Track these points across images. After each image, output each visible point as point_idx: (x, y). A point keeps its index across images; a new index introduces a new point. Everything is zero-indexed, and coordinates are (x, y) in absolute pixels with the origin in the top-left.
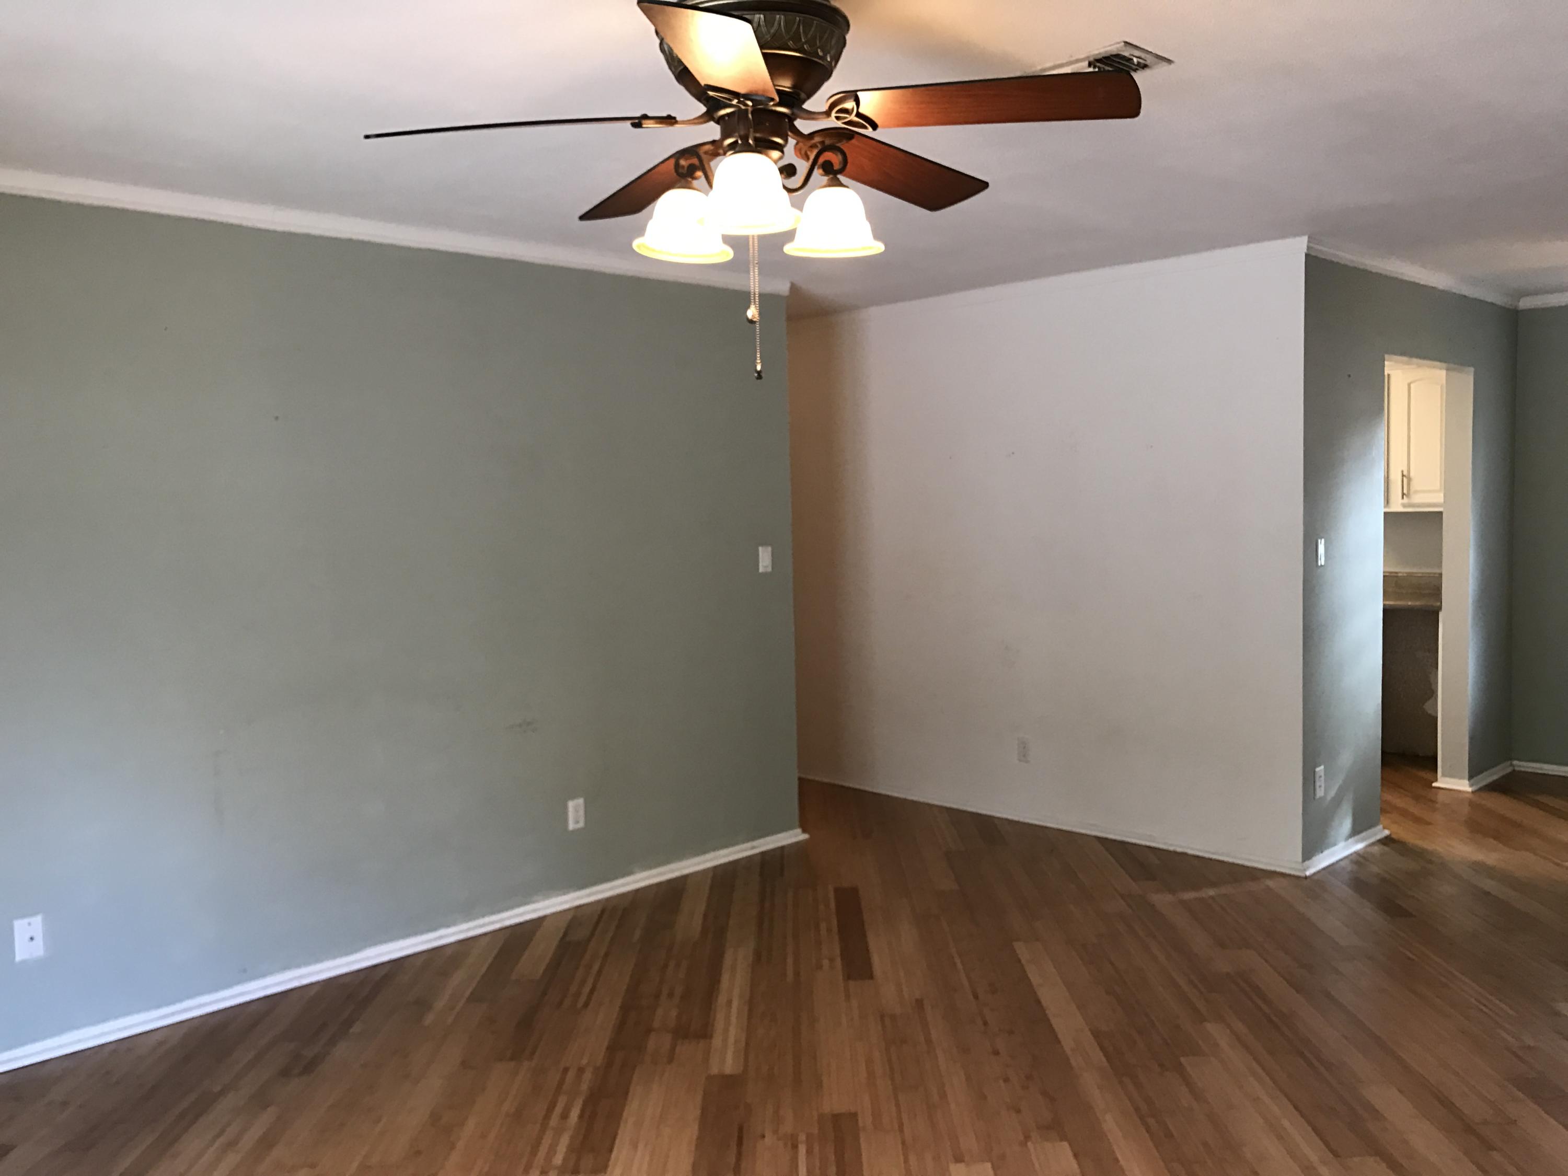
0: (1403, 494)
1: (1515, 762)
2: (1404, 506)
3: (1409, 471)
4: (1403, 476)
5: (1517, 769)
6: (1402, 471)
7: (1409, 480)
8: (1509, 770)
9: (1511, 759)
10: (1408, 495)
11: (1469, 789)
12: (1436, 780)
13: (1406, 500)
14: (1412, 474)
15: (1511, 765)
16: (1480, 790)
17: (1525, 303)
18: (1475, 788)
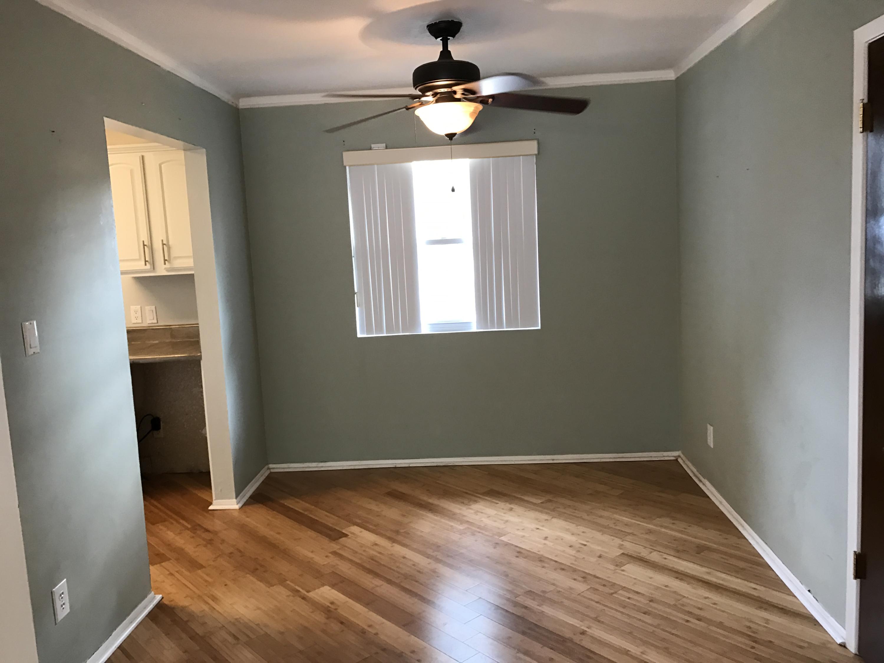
0: (165, 260)
1: (271, 466)
2: (168, 270)
3: (168, 241)
4: (163, 244)
5: (272, 471)
6: (162, 241)
7: (169, 248)
8: (267, 474)
9: (268, 464)
10: (169, 261)
11: (237, 507)
12: (211, 504)
13: (168, 265)
14: (170, 243)
15: (269, 469)
16: (245, 504)
17: (244, 103)
18: (240, 505)
